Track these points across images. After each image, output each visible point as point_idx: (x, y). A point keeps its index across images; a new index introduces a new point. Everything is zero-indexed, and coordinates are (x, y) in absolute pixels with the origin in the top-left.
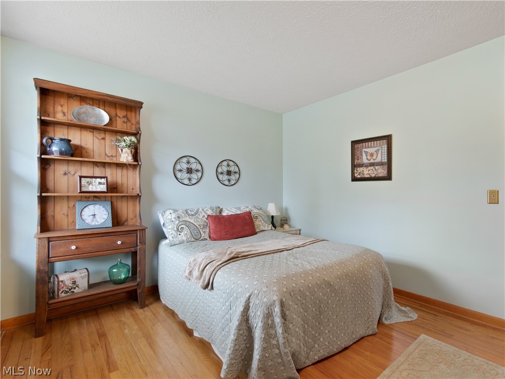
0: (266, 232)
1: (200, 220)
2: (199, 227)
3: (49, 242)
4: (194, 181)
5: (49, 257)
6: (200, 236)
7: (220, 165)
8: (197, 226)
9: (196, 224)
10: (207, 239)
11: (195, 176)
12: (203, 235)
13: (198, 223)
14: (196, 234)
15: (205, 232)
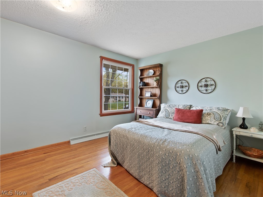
0: (212, 125)
1: (172, 110)
2: (170, 113)
3: (137, 109)
4: (184, 92)
5: (137, 113)
6: (169, 116)
7: (200, 81)
8: (170, 112)
9: (169, 111)
10: (172, 119)
11: (185, 89)
12: (170, 116)
13: (171, 111)
14: (167, 115)
15: (172, 116)
